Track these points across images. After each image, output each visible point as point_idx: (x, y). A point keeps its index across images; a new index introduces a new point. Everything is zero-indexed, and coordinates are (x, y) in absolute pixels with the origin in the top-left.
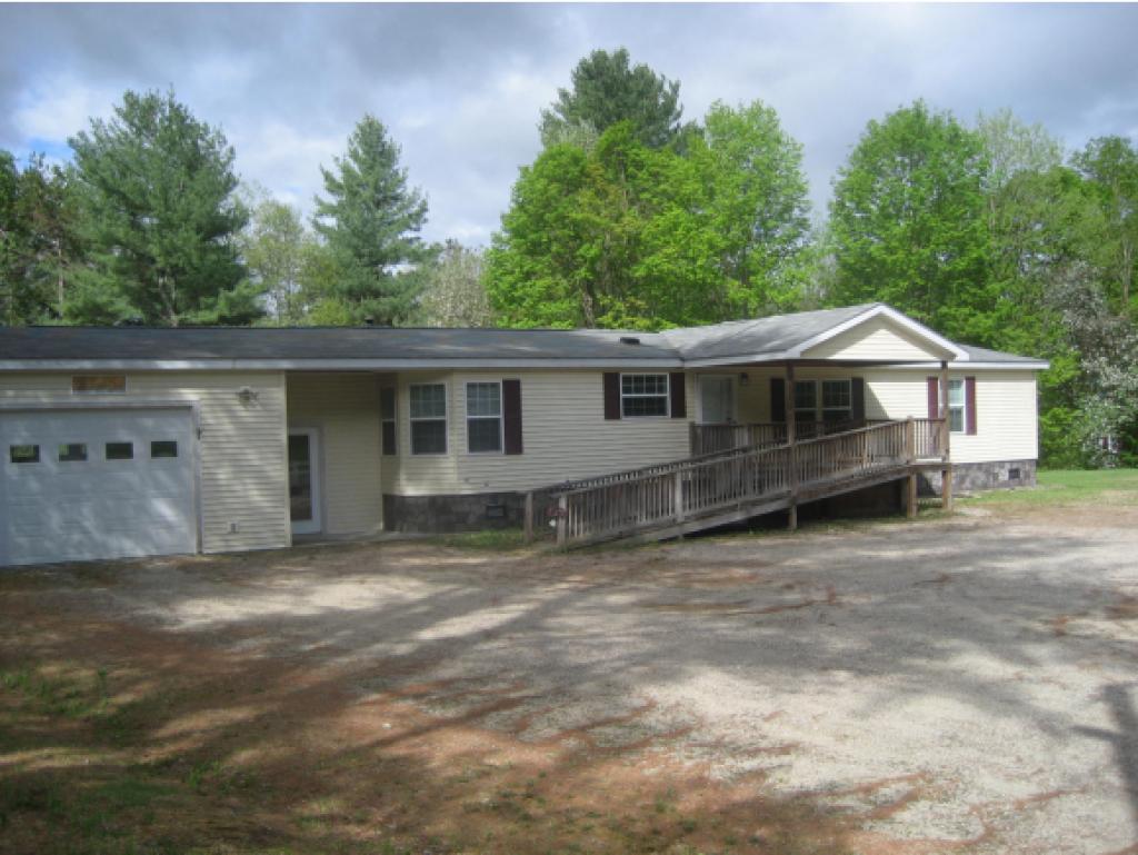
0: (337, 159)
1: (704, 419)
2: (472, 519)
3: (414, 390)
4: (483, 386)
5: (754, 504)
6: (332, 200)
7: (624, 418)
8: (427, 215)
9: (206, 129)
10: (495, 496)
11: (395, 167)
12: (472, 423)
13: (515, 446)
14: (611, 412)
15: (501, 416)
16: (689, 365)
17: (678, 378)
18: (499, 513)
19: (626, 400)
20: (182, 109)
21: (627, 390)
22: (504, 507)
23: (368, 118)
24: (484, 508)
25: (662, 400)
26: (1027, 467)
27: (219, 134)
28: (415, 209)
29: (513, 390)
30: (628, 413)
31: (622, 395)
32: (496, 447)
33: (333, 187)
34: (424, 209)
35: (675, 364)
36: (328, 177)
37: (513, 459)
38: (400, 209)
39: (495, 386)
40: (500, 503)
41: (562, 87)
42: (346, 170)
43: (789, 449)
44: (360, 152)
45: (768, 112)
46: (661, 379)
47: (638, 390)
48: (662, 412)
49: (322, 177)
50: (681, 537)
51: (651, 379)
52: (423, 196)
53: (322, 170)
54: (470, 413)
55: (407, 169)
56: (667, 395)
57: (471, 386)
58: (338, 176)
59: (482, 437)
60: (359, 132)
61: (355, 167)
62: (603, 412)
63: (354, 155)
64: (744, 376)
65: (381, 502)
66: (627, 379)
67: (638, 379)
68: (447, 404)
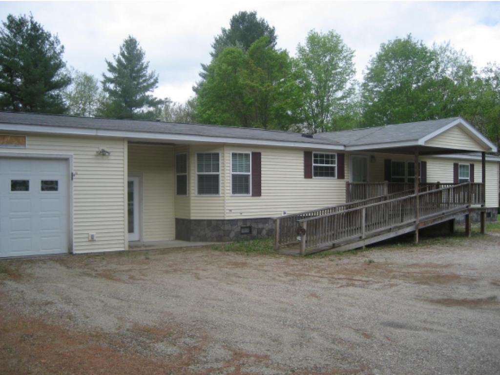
0: (115, 56)
1: (354, 180)
2: (232, 234)
3: (200, 156)
4: (241, 155)
5: (399, 228)
6: (111, 75)
7: (314, 177)
8: (157, 85)
9: (50, 36)
10: (245, 220)
11: (143, 61)
12: (234, 177)
13: (257, 192)
14: (308, 175)
15: (250, 173)
16: (348, 149)
17: (341, 155)
18: (247, 231)
19: (315, 167)
20: (37, 25)
21: (316, 162)
22: (250, 228)
23: (130, 37)
24: (240, 228)
25: (333, 168)
26: (494, 212)
27: (56, 38)
28: (152, 81)
29: (257, 158)
30: (316, 175)
31: (313, 165)
32: (247, 192)
33: (112, 69)
34: (156, 81)
35: (341, 148)
36: (110, 64)
37: (256, 200)
38: (145, 81)
39: (247, 155)
40: (248, 225)
41: (223, 27)
42: (119, 61)
43: (415, 197)
44: (126, 53)
45: (336, 37)
46: (332, 156)
47: (322, 162)
48: (332, 175)
49: (106, 65)
50: (364, 248)
51: (327, 156)
52: (156, 76)
53: (107, 62)
54: (233, 170)
55: (149, 62)
56: (336, 165)
57: (234, 155)
58: (115, 64)
59: (240, 185)
60: (125, 43)
61: (123, 60)
62: (303, 173)
63: (123, 54)
64: (373, 157)
65: (174, 223)
66: (316, 156)
67: (322, 156)
68: (220, 165)
